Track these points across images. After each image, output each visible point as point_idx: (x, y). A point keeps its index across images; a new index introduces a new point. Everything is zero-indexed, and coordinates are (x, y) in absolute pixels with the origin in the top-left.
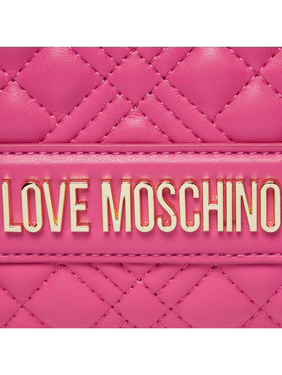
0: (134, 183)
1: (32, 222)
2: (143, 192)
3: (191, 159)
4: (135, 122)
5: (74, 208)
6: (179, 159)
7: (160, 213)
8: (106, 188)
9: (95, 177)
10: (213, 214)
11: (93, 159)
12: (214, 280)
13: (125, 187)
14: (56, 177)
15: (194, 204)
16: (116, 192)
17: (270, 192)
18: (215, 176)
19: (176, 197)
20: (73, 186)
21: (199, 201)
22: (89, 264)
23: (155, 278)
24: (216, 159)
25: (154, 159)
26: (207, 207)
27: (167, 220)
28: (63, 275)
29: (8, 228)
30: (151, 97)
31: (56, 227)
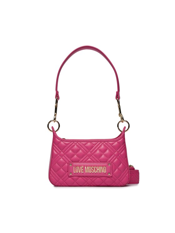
0: (89, 167)
1: (77, 172)
2: (90, 168)
3: (96, 164)
4: (89, 160)
5: (82, 170)
6: (94, 164)
7: (92, 170)
8: (86, 167)
9: (84, 166)
10: (98, 171)
11: (84, 164)
12: (98, 178)
13: (88, 167)
14: (80, 166)
15: (96, 169)
16: (87, 168)
17: (105, 168)
18: (98, 166)
19: (94, 168)
20: (82, 167)
21: (97, 169)
22: (83, 177)
23: (91, 178)
24: (99, 164)
25: (91, 164)
26: (97, 170)
27: (93, 171)
28: (80, 178)
29: (74, 172)
30: (91, 157)
31: (80, 172)
